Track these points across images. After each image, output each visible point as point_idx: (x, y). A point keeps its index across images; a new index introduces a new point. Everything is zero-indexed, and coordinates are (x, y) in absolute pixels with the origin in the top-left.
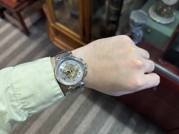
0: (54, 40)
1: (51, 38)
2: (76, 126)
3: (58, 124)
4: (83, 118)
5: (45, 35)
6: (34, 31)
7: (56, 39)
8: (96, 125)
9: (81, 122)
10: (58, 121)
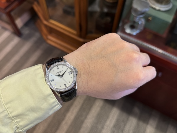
0: (48, 39)
1: (45, 37)
2: (82, 122)
3: (64, 122)
4: (88, 113)
5: (37, 35)
6: (26, 31)
7: (50, 37)
8: (101, 118)
9: (86, 117)
10: (63, 120)
